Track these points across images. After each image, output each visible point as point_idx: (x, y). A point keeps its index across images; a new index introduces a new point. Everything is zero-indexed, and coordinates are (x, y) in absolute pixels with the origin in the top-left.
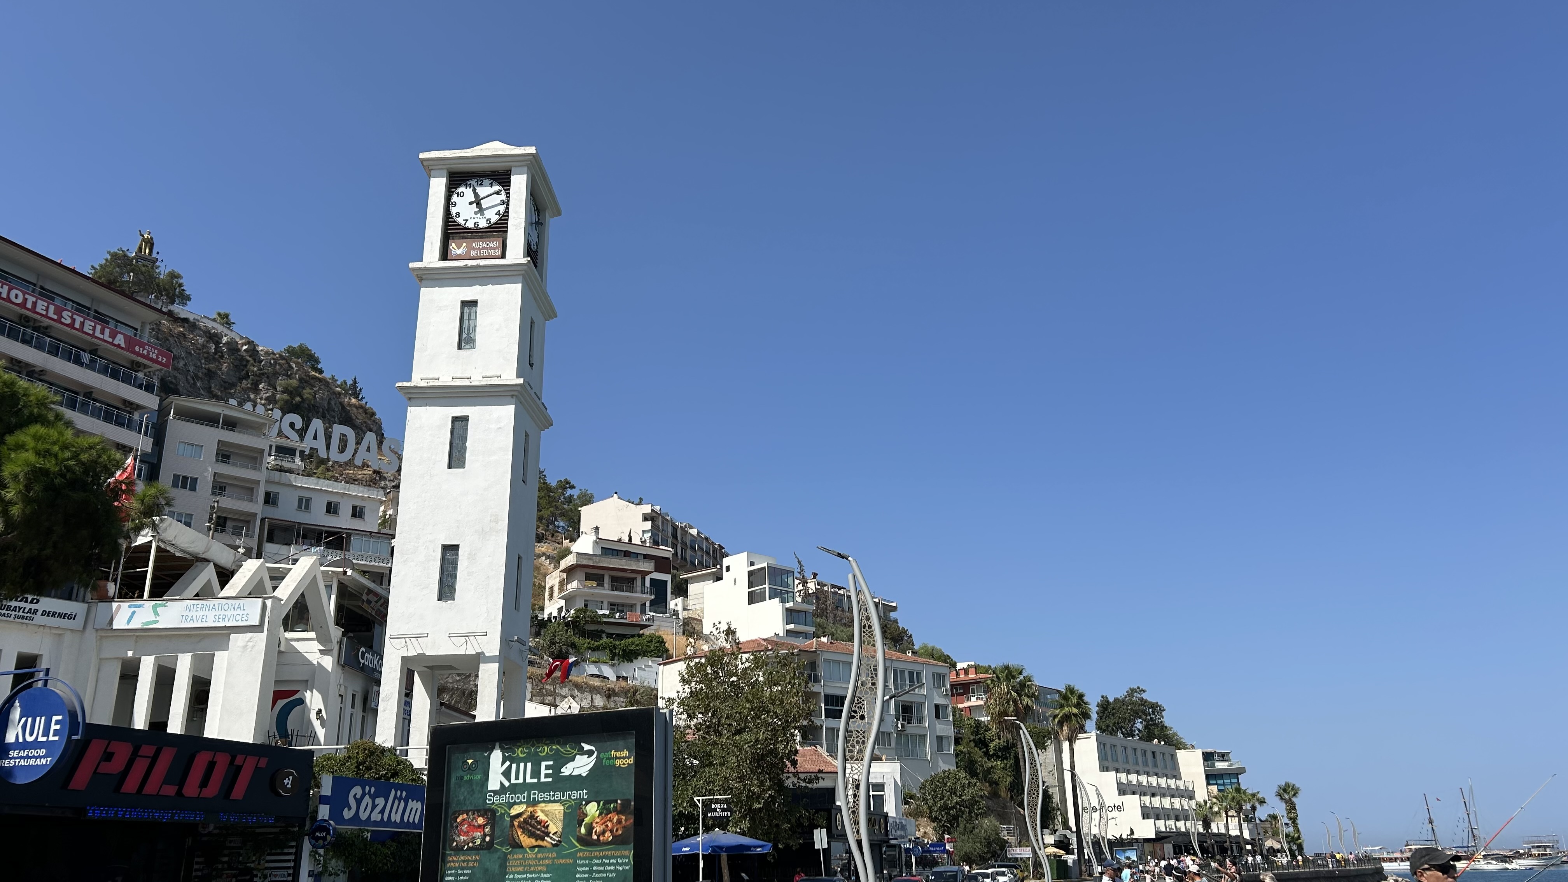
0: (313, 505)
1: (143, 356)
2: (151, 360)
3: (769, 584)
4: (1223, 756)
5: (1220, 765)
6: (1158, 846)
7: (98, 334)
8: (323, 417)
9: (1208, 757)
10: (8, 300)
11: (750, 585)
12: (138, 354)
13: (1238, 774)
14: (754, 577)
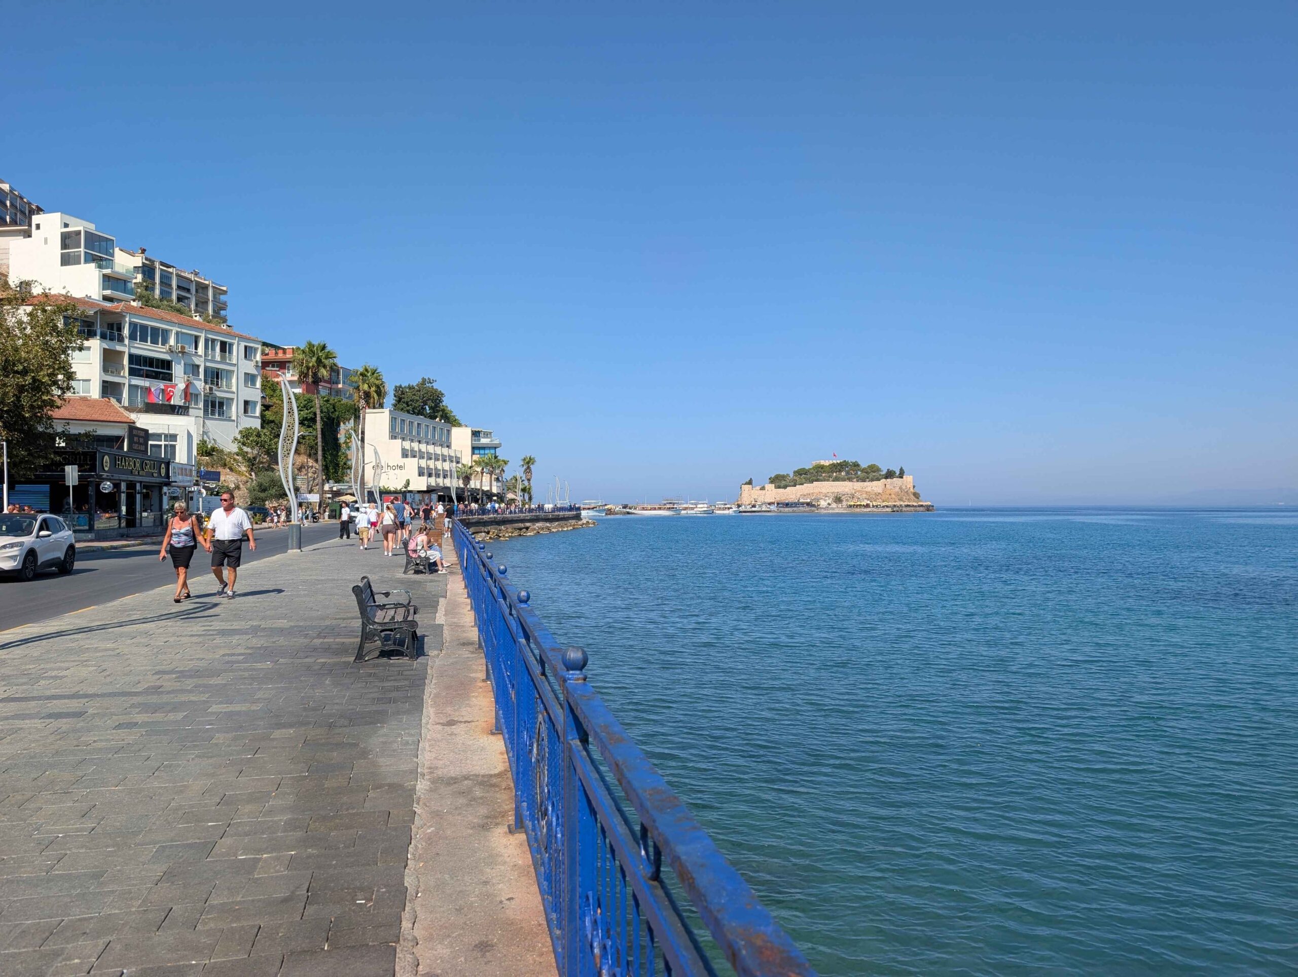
3: (85, 248)
4: (487, 435)
5: (484, 441)
6: (426, 497)
9: (476, 434)
11: (64, 246)
13: (495, 448)
14: (67, 240)
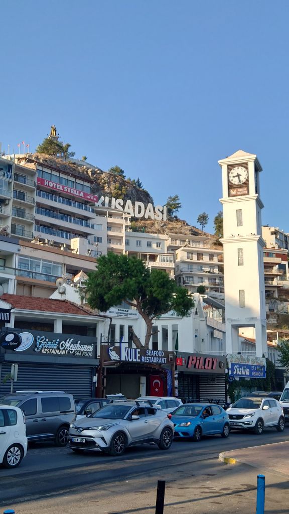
0: (142, 243)
1: (89, 199)
2: (91, 200)
7: (75, 193)
8: (130, 199)
10: (49, 186)
12: (88, 199)
